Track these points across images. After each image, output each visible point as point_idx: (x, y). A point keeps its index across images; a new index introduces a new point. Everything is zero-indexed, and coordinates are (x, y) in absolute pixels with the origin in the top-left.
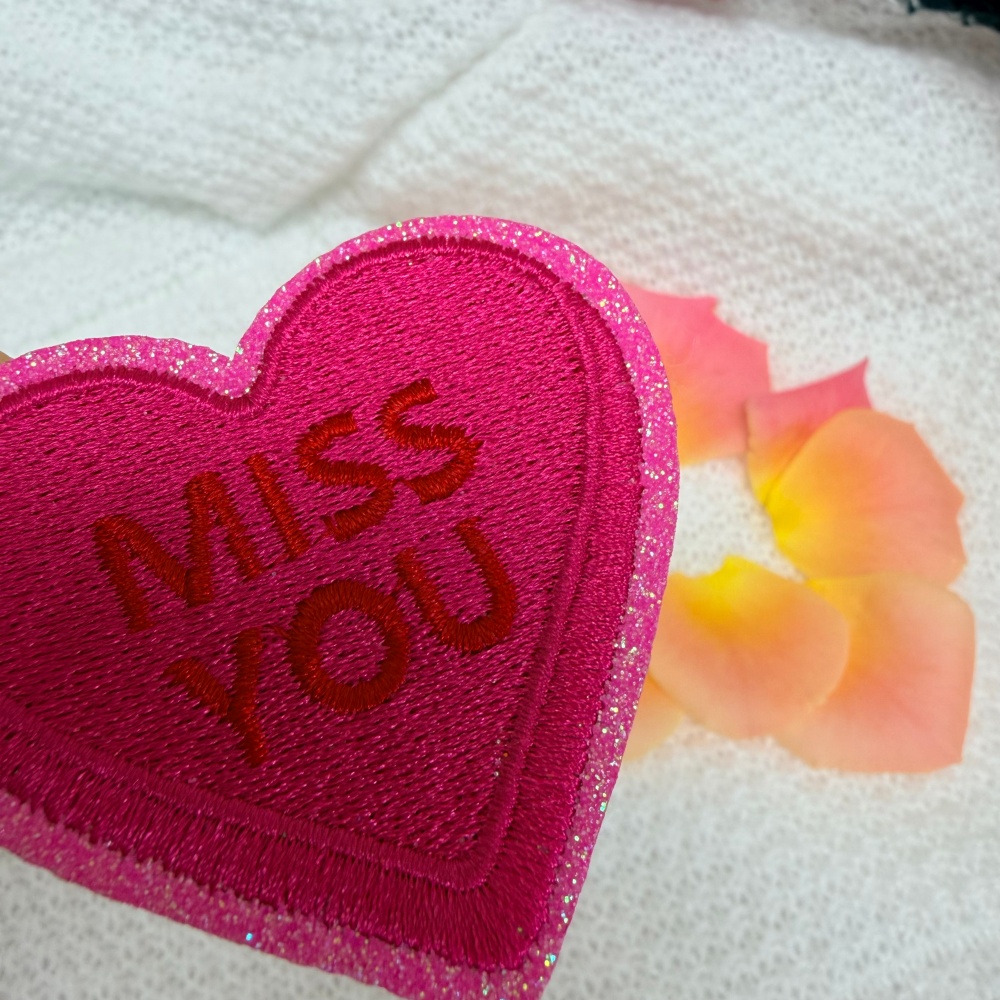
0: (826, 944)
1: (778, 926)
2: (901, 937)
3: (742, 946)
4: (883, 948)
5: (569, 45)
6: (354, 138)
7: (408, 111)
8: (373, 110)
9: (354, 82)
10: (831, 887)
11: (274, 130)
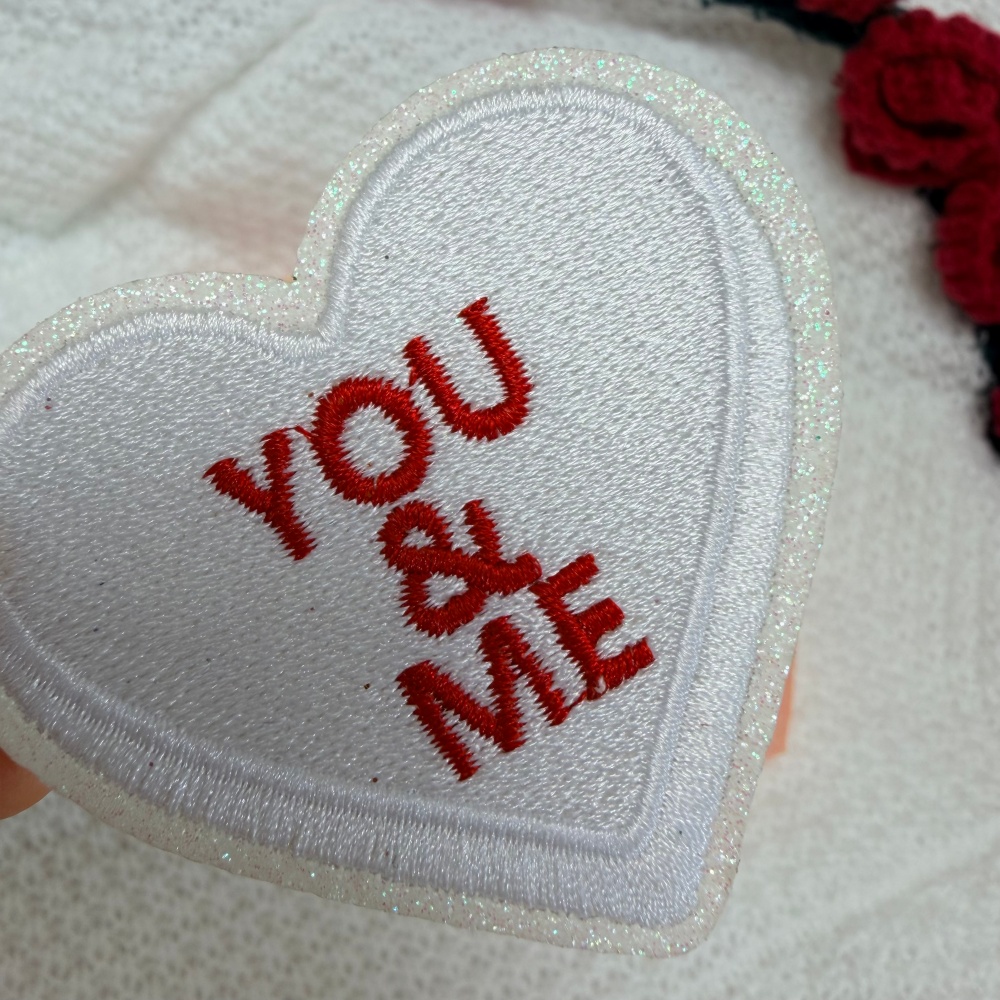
5: (365, 36)
7: (197, 104)
8: (158, 103)
9: (136, 72)
11: (50, 124)
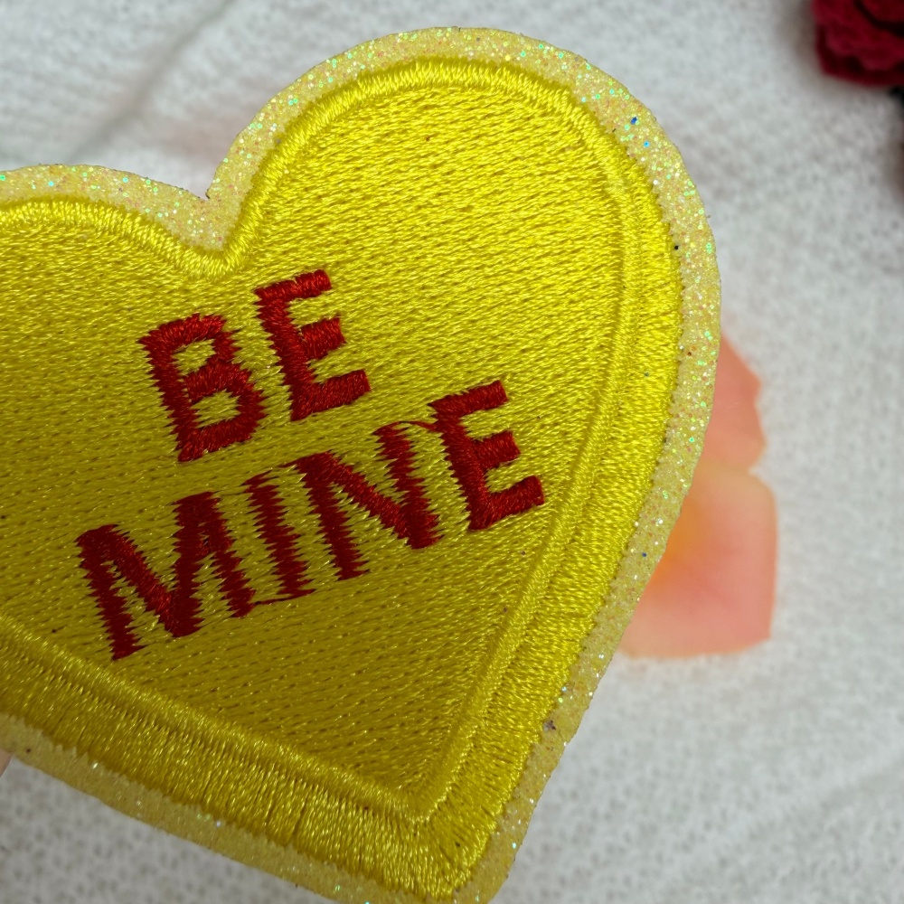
0: (654, 829)
1: (608, 817)
2: (724, 813)
3: (575, 841)
4: (708, 826)
6: (132, 66)
9: (126, 9)
10: (656, 773)
